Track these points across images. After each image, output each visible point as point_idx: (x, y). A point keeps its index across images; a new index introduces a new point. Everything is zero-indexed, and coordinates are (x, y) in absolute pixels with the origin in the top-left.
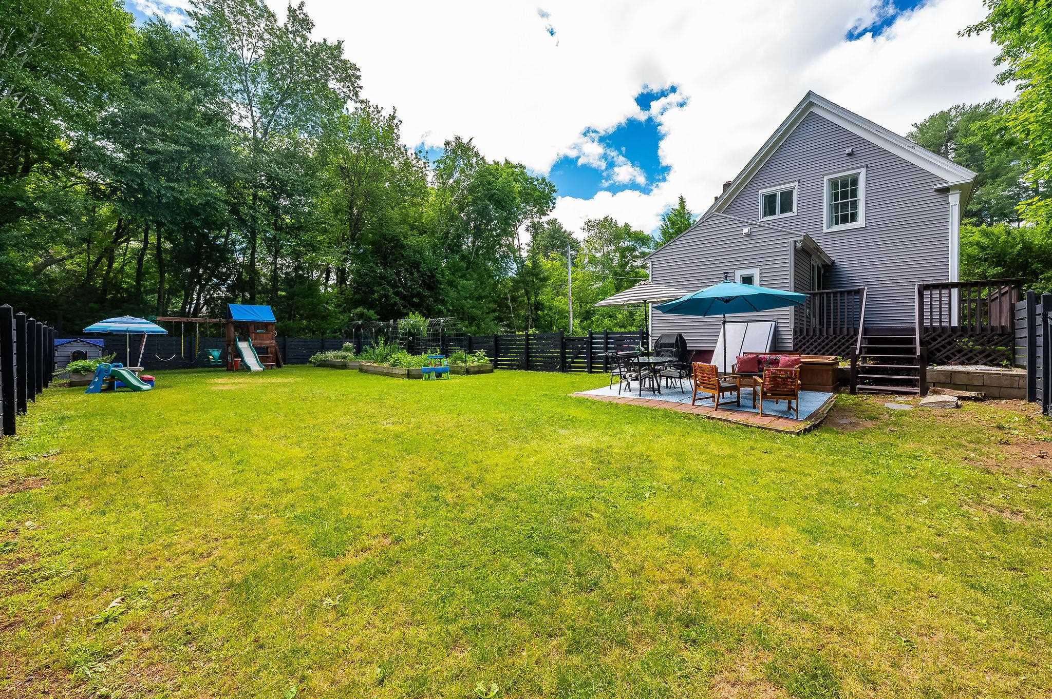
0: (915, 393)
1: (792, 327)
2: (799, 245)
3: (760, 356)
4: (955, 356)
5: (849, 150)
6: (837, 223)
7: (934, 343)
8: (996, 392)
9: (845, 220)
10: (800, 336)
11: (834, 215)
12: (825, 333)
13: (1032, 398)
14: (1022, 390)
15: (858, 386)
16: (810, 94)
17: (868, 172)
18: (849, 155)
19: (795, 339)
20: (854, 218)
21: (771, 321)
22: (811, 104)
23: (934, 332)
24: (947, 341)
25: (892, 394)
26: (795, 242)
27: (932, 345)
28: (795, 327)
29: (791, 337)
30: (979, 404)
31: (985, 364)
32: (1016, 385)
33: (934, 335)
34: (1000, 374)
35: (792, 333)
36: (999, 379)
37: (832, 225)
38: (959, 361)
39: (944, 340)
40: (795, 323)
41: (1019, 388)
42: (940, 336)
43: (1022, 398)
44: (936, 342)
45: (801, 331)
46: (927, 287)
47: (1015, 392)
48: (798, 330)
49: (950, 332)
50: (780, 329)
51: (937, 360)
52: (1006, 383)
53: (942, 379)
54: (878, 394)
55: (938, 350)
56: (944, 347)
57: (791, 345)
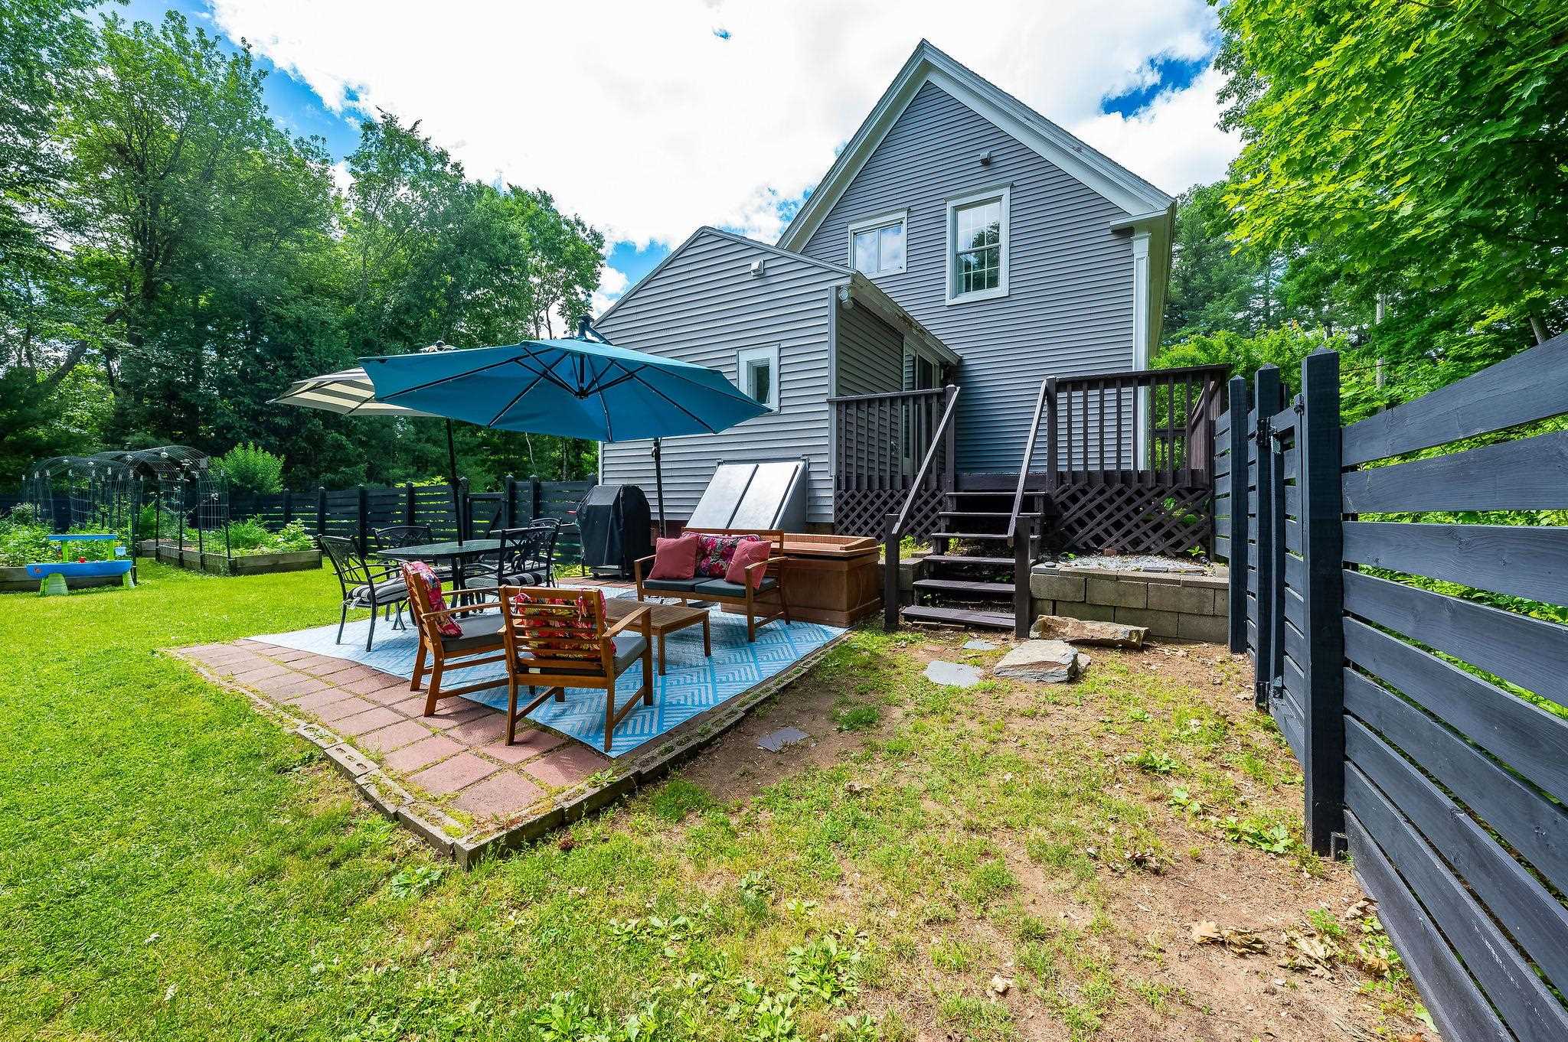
0: (1006, 630)
1: (834, 473)
2: (845, 295)
3: (705, 537)
4: (1110, 535)
5: (984, 154)
6: (968, 290)
7: (1074, 508)
8: (1168, 625)
9: (979, 284)
10: (846, 491)
11: (964, 273)
12: (888, 487)
13: (1239, 646)
14: (1220, 619)
15: (907, 610)
16: (923, 45)
17: (1014, 196)
18: (986, 162)
19: (839, 497)
20: (993, 282)
21: (798, 459)
22: (927, 67)
23: (1074, 482)
24: (1096, 502)
25: (966, 630)
26: (838, 288)
27: (1071, 512)
28: (839, 472)
29: (831, 494)
30: (1129, 661)
31: (1163, 554)
32: (1208, 609)
33: (1074, 488)
34: (1178, 582)
35: (832, 485)
36: (1177, 593)
37: (960, 292)
38: (1118, 546)
39: (1091, 501)
40: (839, 463)
41: (1214, 616)
42: (1084, 492)
43: (1221, 642)
44: (1078, 505)
45: (848, 480)
46: (1062, 385)
47: (1207, 625)
48: (843, 479)
49: (1100, 484)
50: (814, 477)
51: (1080, 545)
52: (1188, 604)
53: (1070, 593)
54: (938, 628)
55: (1081, 523)
56: (1090, 515)
57: (831, 511)
